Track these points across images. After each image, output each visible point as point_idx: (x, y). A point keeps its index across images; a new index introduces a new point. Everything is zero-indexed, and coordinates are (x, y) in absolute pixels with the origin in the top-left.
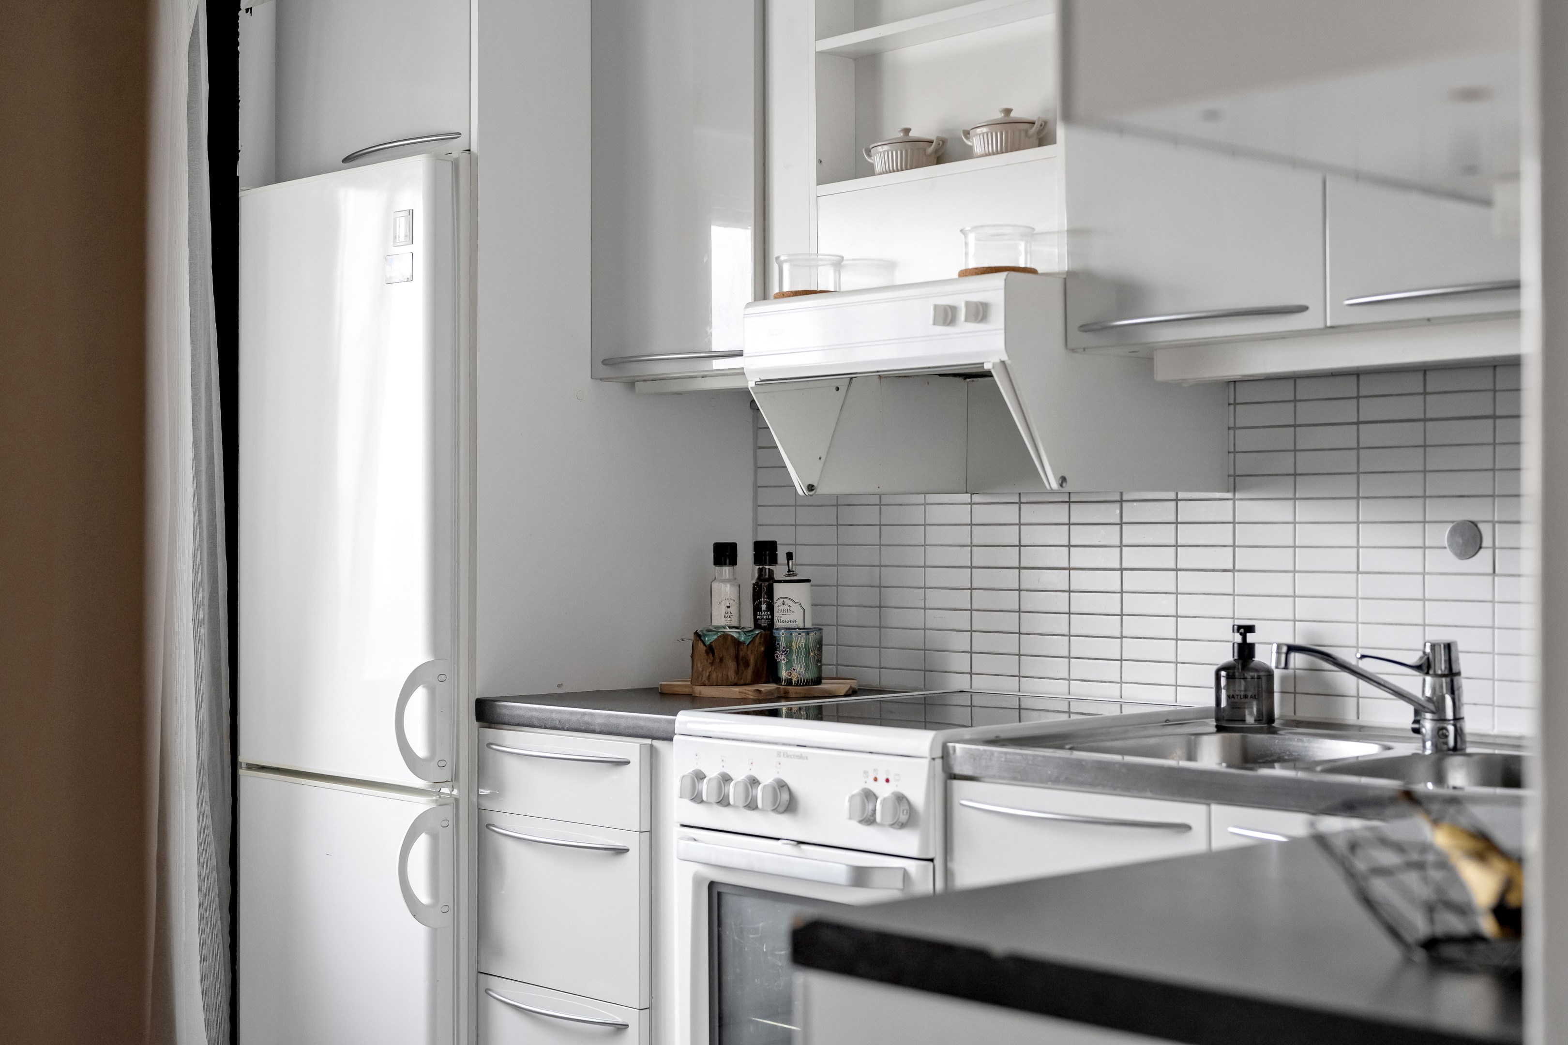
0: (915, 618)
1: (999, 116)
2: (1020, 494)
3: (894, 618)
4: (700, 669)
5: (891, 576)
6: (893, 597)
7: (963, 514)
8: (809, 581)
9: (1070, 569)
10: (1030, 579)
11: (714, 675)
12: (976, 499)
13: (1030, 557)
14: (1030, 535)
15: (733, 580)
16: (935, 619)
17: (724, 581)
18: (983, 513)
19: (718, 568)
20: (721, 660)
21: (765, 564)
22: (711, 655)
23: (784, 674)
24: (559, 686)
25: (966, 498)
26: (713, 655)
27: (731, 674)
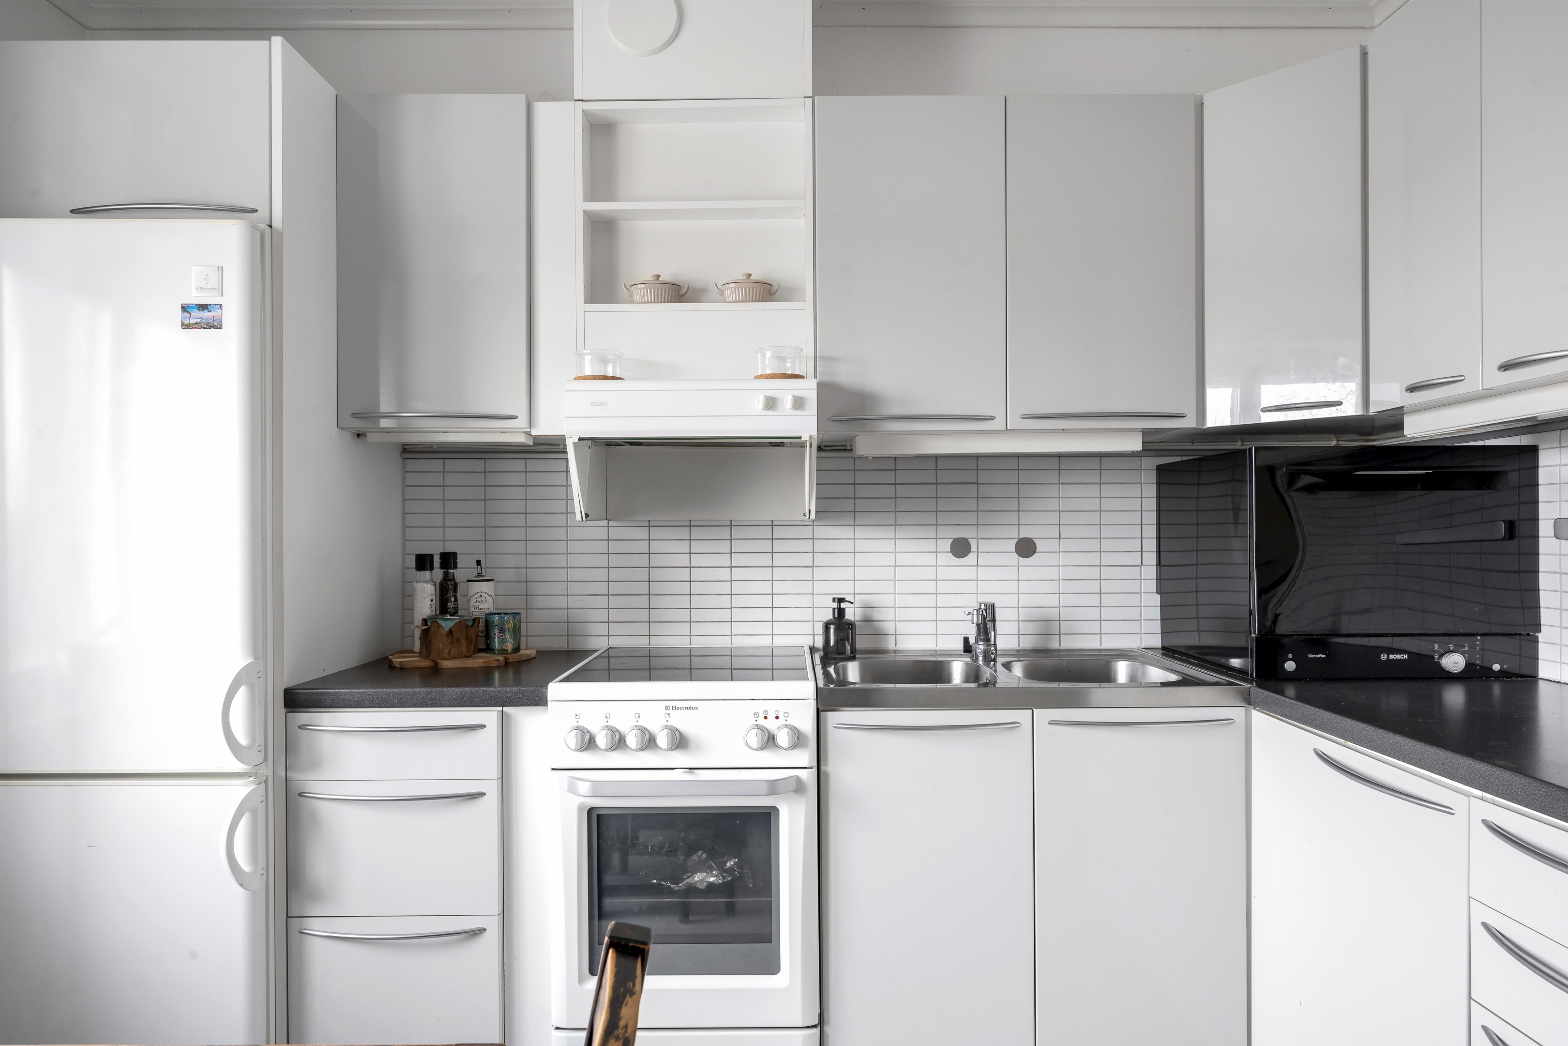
0: (561, 602)
1: (741, 277)
2: (649, 521)
3: (539, 602)
4: (442, 648)
5: (534, 575)
6: (538, 588)
7: (602, 533)
8: (492, 580)
9: (690, 567)
10: (656, 574)
11: (453, 651)
12: (611, 523)
13: (656, 560)
14: (656, 546)
15: (432, 581)
16: (574, 602)
17: (426, 582)
18: (615, 533)
19: (418, 573)
20: (458, 640)
21: (451, 568)
22: (451, 637)
23: (497, 645)
24: (324, 670)
25: (605, 523)
26: (452, 636)
27: (464, 649)
